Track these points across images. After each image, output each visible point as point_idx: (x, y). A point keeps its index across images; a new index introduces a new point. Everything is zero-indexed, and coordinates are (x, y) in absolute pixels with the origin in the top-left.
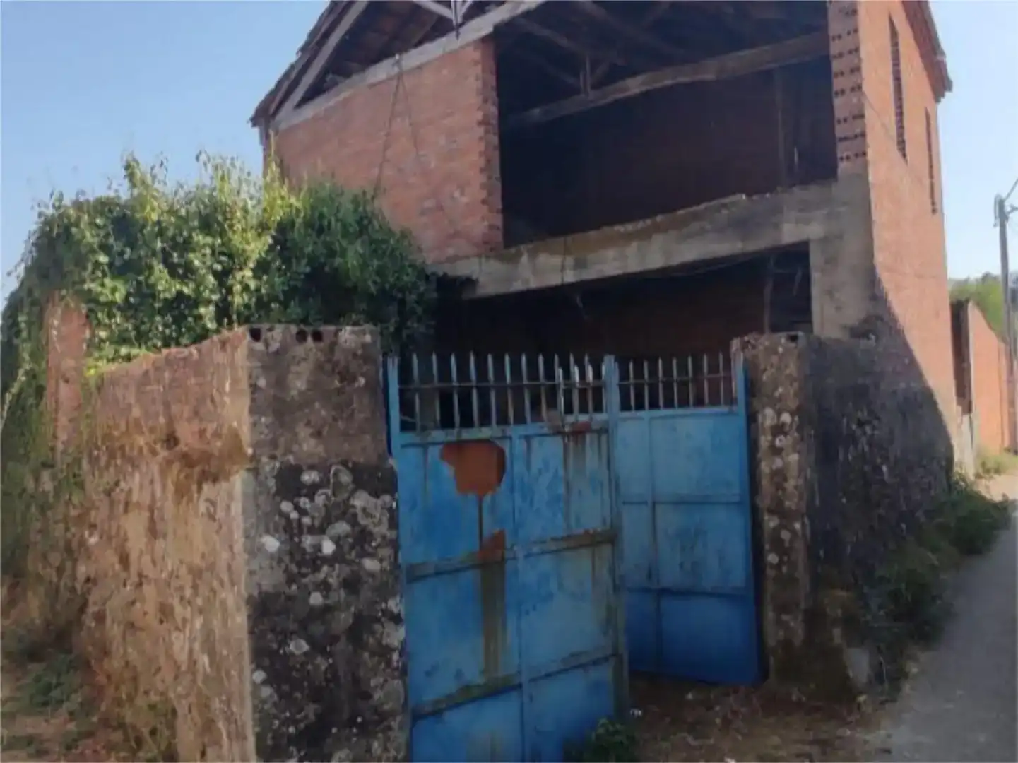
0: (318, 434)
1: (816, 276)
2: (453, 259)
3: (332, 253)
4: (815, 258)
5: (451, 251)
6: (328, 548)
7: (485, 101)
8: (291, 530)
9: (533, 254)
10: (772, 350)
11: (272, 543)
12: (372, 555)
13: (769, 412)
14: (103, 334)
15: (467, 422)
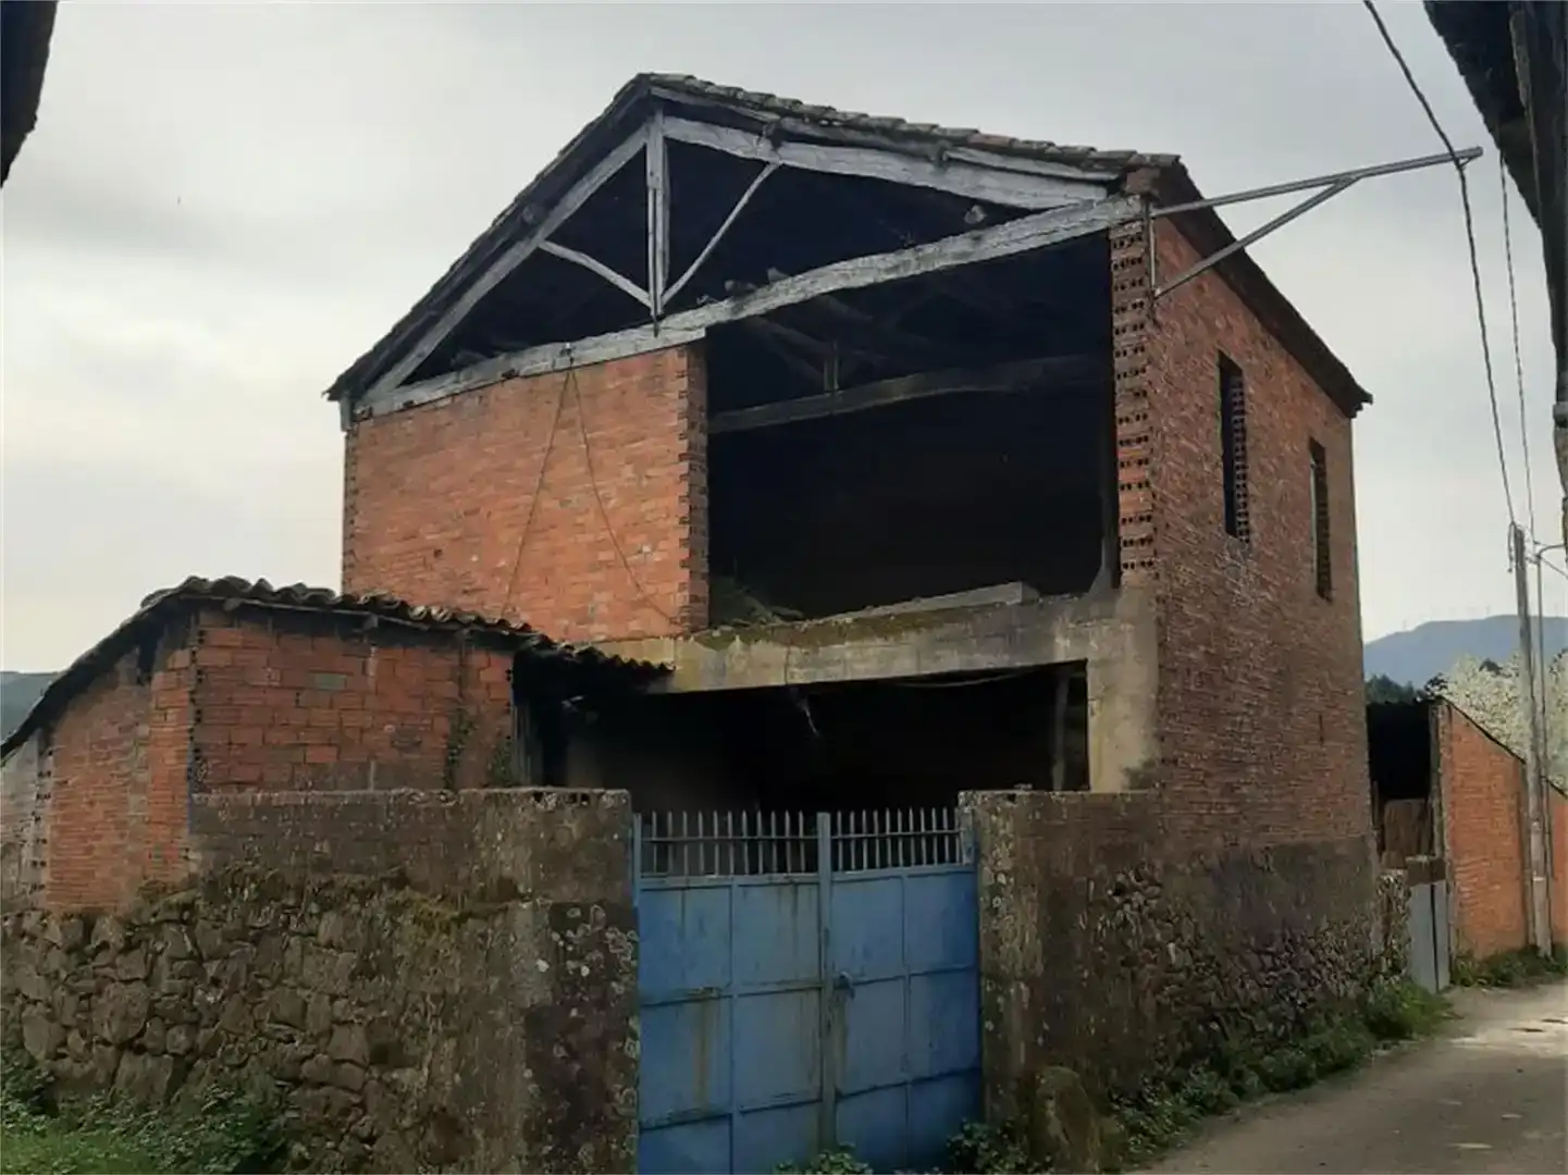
0: (580, 879)
2: (638, 637)
4: (1095, 683)
5: (634, 626)
6: (585, 971)
7: (692, 426)
8: (558, 956)
9: (749, 640)
11: (543, 965)
12: (618, 980)
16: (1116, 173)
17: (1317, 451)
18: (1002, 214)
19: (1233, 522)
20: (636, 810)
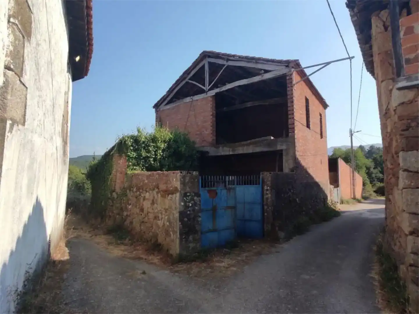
0: (189, 188)
1: (284, 157)
2: (203, 147)
3: (179, 147)
4: (284, 153)
5: (203, 145)
6: (190, 205)
8: (185, 202)
9: (223, 147)
10: (267, 175)
11: (182, 204)
12: (197, 206)
13: (266, 186)
14: (131, 164)
15: (211, 186)
16: (287, 63)
17: (321, 115)
18: (266, 71)
19: (308, 126)
20: (200, 175)
